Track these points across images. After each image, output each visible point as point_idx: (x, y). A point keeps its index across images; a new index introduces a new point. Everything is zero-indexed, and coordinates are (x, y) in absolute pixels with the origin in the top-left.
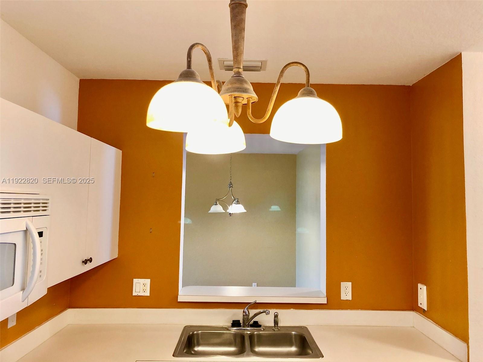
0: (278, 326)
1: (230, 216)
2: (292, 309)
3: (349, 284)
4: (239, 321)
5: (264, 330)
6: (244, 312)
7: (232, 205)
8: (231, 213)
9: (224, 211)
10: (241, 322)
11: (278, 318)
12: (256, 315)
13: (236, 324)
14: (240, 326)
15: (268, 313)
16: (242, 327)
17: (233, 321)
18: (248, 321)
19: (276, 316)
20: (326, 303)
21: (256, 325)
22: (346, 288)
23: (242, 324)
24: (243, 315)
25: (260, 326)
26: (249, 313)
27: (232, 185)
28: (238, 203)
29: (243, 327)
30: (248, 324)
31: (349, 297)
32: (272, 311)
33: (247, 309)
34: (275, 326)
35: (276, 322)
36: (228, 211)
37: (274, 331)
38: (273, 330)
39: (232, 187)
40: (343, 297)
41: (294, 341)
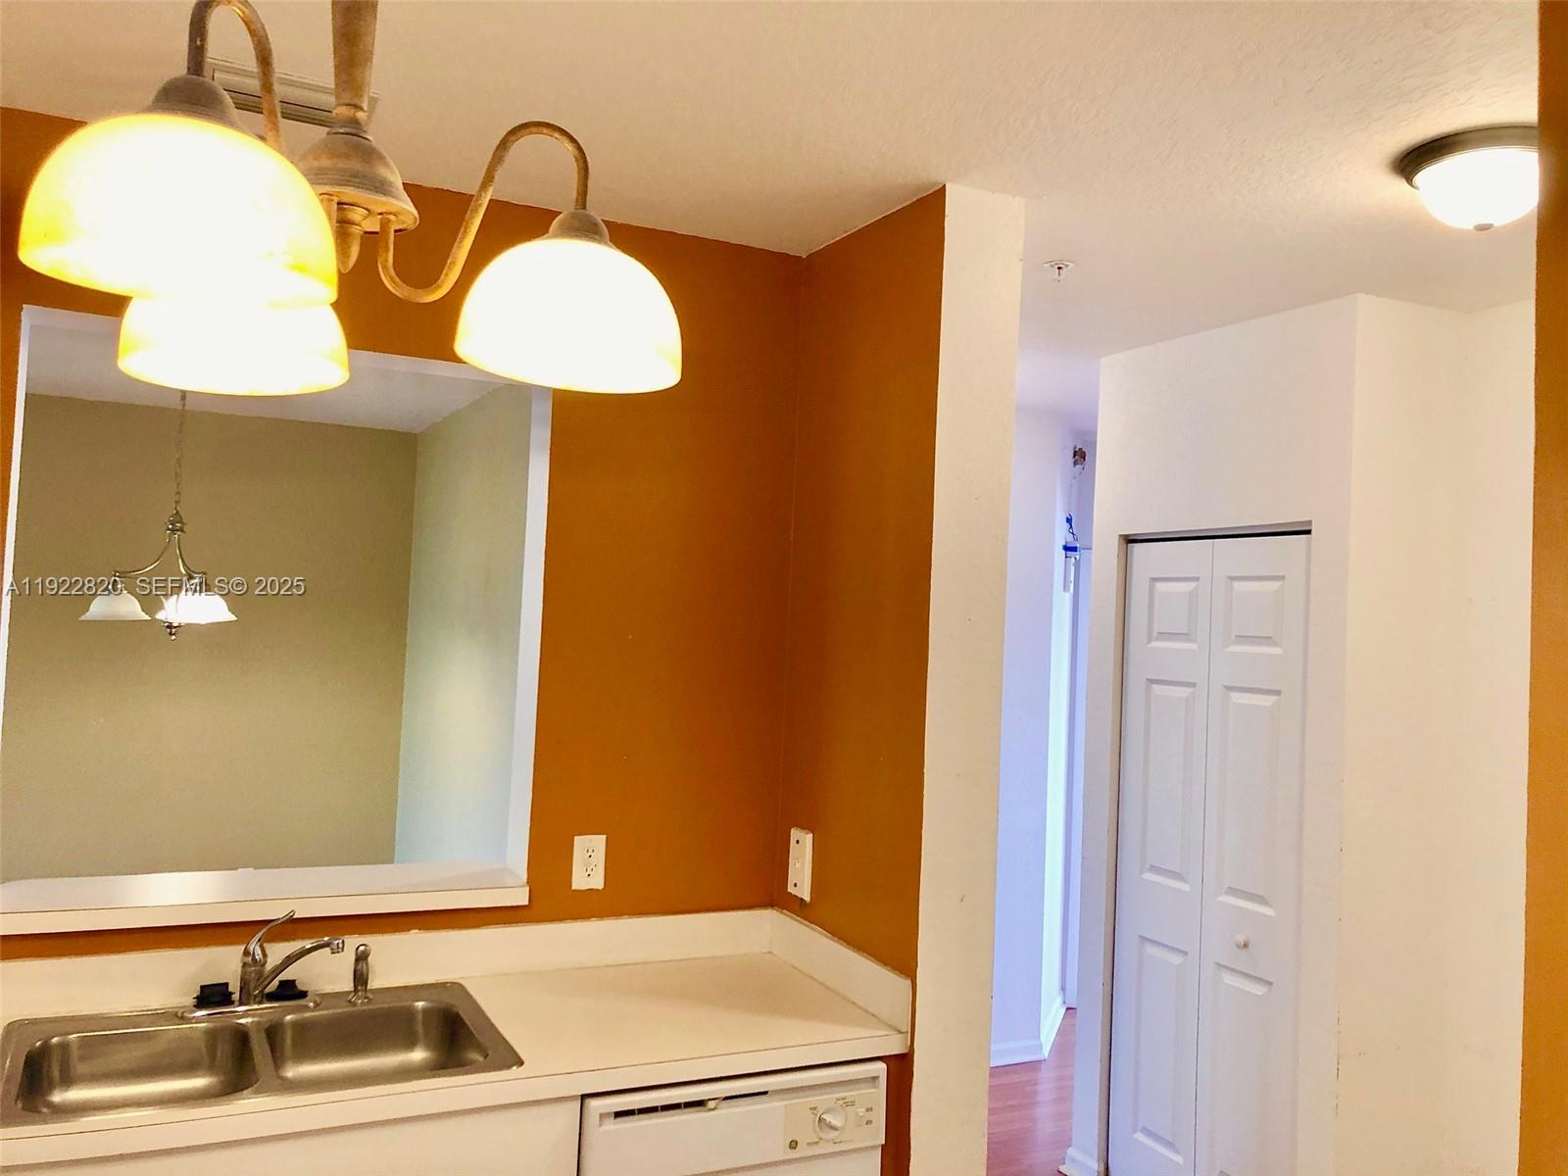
0: (369, 987)
1: (171, 634)
2: (414, 931)
3: (598, 842)
4: (227, 984)
5: (317, 1005)
6: (246, 953)
7: (178, 594)
8: (175, 625)
9: (147, 618)
10: (234, 987)
11: (367, 964)
12: (289, 960)
13: (212, 996)
14: (231, 1003)
15: (341, 946)
16: (237, 1003)
17: (202, 987)
18: (263, 982)
19: (362, 957)
20: (527, 903)
21: (289, 991)
22: (591, 853)
23: (236, 997)
24: (245, 965)
25: (303, 995)
26: (265, 955)
27: (181, 522)
29: (241, 1004)
30: (262, 992)
31: (597, 882)
32: (352, 942)
33: (259, 940)
34: (356, 990)
35: (360, 978)
36: (160, 616)
37: (354, 1004)
38: (350, 1001)
39: (181, 530)
40: (579, 882)
41: (420, 1029)
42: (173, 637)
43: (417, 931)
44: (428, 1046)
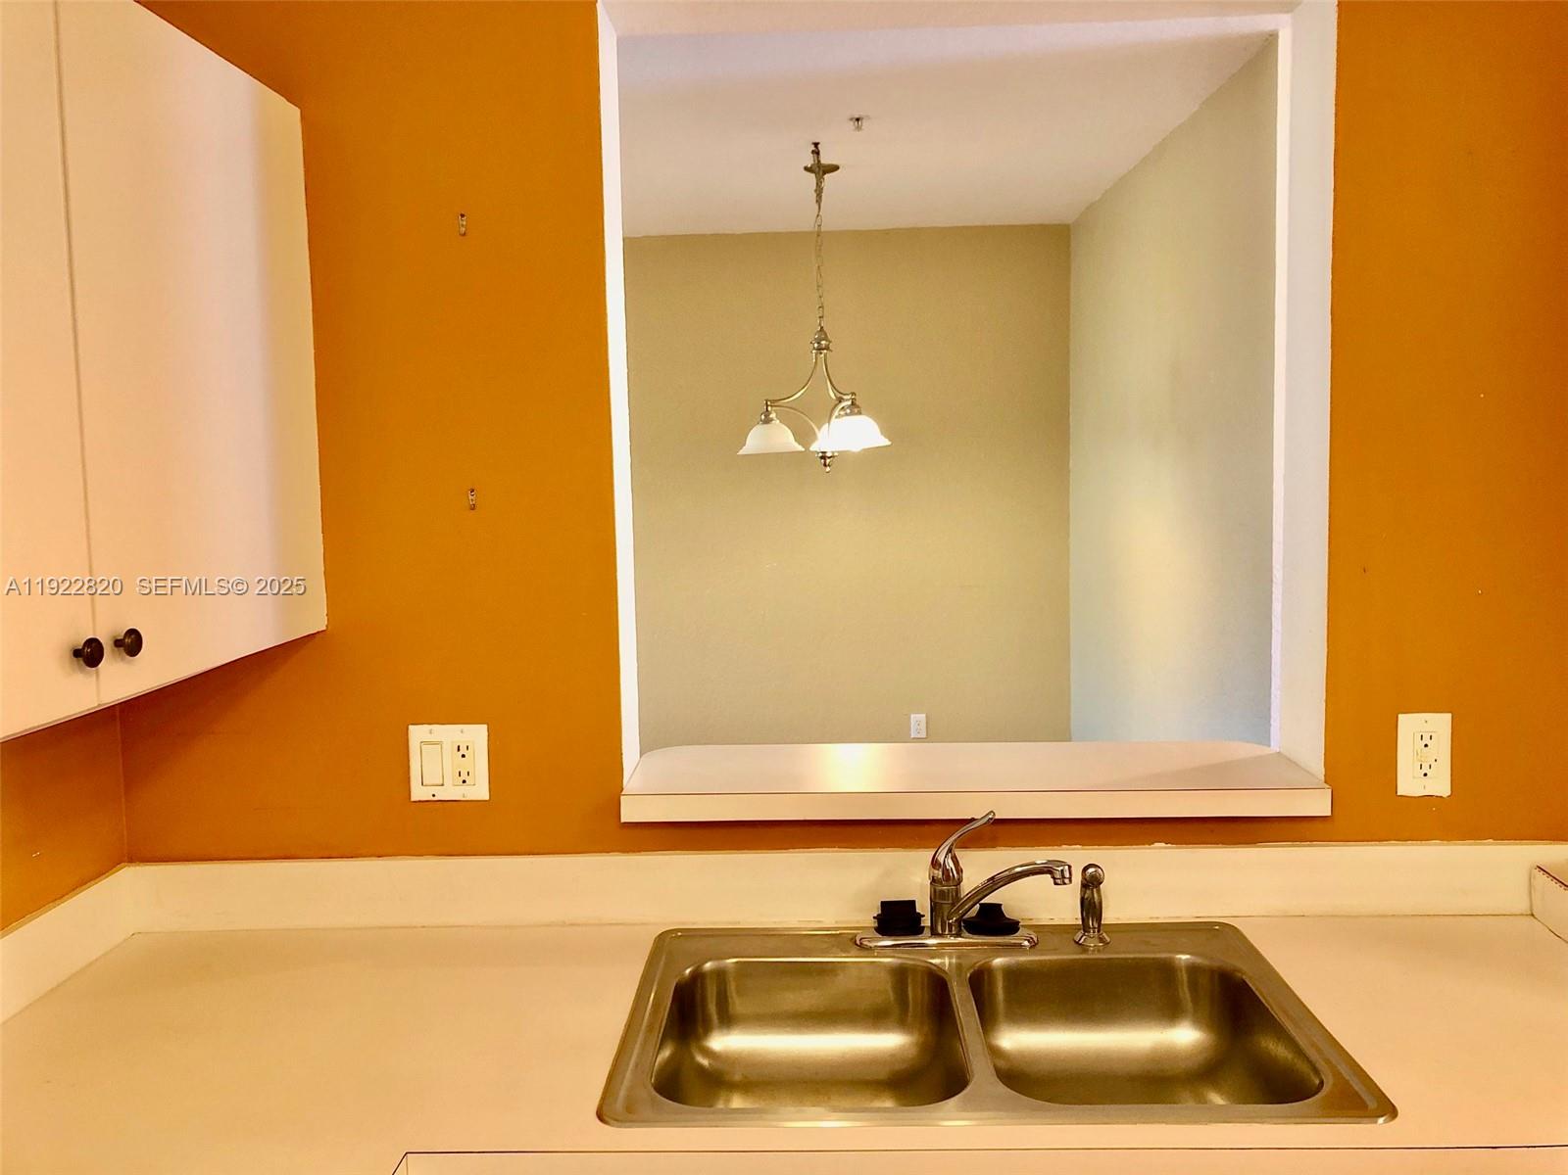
0: (1102, 922)
1: (825, 465)
2: (1156, 845)
3: (1435, 724)
4: (913, 903)
5: (1034, 945)
6: (935, 863)
7: (829, 422)
8: (829, 455)
9: (800, 448)
10: (923, 907)
11: (1099, 892)
12: (994, 883)
13: (896, 918)
14: (917, 930)
15: (1067, 875)
16: (927, 932)
17: (882, 902)
18: (959, 909)
19: (1092, 883)
20: (1329, 814)
21: (993, 922)
22: (1426, 740)
23: (926, 922)
24: (934, 881)
25: (1012, 927)
26: (959, 871)
27: (826, 339)
28: (855, 408)
29: (934, 933)
30: (958, 921)
31: (1440, 785)
32: (1076, 857)
33: (950, 851)
34: (1085, 927)
35: (1091, 908)
36: (815, 447)
37: (1084, 949)
38: (1077, 943)
39: (827, 348)
40: (1409, 783)
41: (1185, 993)
42: (828, 469)
43: (1163, 845)
44: (1197, 1022)
